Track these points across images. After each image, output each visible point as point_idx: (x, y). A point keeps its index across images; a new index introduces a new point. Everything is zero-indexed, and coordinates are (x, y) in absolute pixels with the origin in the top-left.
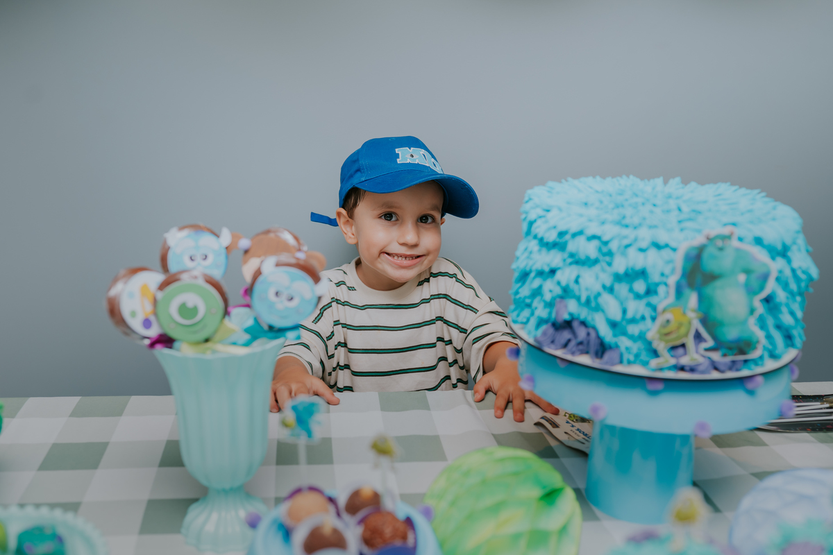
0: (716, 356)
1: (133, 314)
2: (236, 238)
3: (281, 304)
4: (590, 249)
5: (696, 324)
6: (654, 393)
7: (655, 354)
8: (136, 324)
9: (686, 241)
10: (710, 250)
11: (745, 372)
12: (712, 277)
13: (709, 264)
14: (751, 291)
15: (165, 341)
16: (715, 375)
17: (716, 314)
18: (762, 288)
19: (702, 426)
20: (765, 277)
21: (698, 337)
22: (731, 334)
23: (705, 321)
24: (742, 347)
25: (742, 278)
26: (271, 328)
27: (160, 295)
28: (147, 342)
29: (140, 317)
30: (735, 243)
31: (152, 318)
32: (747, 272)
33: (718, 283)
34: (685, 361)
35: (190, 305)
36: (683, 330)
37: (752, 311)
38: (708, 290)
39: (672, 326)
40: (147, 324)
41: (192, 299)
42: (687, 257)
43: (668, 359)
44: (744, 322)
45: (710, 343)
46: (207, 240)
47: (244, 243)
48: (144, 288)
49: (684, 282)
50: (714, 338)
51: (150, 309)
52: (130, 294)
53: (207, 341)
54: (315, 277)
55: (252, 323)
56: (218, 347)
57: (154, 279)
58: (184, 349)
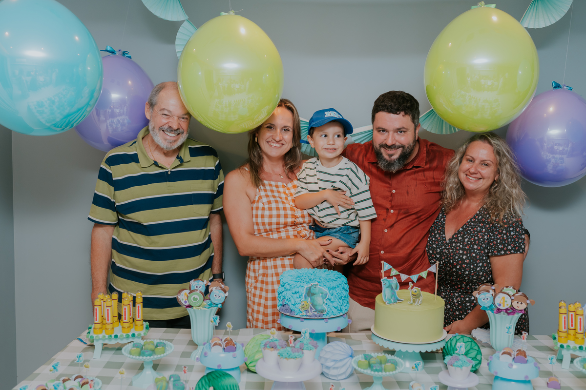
0: (316, 313)
1: (183, 300)
3: (217, 298)
4: (288, 287)
5: (310, 305)
6: (302, 321)
7: (301, 312)
8: (183, 302)
9: (306, 286)
10: (312, 288)
11: (324, 317)
12: (314, 294)
13: (312, 291)
14: (323, 298)
15: (190, 306)
16: (316, 318)
17: (315, 303)
18: (326, 297)
19: (314, 330)
20: (326, 295)
21: (311, 308)
22: (319, 308)
23: (312, 304)
24: (322, 311)
25: (321, 294)
26: (214, 304)
27: (189, 295)
29: (184, 300)
30: (318, 286)
31: (187, 301)
32: (322, 293)
33: (315, 296)
34: (308, 314)
35: (196, 298)
36: (307, 307)
37: (324, 303)
38: (313, 297)
39: (305, 306)
40: (186, 302)
41: (196, 296)
42: (307, 289)
43: (304, 313)
44: (322, 305)
45: (314, 310)
46: (200, 283)
47: (210, 284)
48: (185, 294)
49: (306, 295)
50: (315, 309)
51: (186, 298)
52: (182, 295)
53: (199, 306)
54: (225, 292)
55: (210, 303)
56: (201, 308)
57: (188, 291)
58: (194, 308)
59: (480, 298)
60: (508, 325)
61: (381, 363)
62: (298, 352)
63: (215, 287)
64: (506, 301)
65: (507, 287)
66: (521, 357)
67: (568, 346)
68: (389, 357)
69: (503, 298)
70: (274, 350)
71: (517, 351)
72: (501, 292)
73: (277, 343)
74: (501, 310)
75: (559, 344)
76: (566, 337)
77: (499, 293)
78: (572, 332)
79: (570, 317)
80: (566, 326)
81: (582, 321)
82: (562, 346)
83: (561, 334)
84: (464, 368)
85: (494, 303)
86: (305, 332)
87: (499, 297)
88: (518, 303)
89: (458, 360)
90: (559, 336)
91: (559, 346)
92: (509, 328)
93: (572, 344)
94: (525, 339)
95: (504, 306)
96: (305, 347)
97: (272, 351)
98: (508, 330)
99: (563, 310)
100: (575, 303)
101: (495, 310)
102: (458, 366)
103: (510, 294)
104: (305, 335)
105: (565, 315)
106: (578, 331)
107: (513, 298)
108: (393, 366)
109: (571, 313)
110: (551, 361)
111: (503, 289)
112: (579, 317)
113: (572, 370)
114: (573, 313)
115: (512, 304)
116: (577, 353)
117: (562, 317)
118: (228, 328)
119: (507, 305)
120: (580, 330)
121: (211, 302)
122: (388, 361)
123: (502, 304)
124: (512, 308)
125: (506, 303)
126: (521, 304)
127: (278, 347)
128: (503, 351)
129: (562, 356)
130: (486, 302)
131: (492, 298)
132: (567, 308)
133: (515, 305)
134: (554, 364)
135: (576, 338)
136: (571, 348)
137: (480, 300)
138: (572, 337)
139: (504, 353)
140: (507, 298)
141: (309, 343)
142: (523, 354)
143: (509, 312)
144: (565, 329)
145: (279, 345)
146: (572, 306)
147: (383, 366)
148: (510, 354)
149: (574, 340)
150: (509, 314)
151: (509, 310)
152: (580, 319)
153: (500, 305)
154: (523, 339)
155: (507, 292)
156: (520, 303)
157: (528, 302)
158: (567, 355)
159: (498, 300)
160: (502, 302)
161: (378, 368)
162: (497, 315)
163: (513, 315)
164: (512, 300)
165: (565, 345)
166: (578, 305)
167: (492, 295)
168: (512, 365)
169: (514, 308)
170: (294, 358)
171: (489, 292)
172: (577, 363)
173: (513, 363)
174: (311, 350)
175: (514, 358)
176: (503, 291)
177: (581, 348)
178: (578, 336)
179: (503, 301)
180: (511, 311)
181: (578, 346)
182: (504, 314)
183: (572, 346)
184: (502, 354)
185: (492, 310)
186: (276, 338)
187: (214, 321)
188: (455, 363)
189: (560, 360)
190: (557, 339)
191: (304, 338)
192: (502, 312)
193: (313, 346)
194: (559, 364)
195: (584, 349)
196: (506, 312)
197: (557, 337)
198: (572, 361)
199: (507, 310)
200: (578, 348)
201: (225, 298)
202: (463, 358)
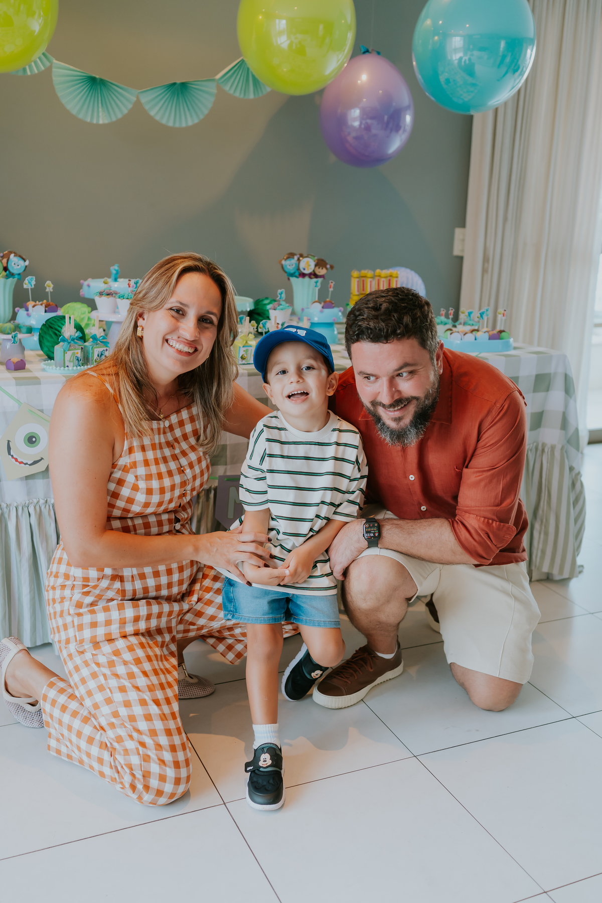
3: (16, 267)
26: (13, 274)
54: (25, 261)
55: (8, 273)
59: (286, 264)
64: (310, 265)
69: (308, 262)
74: (305, 274)
85: (298, 269)
87: (304, 261)
88: (319, 268)
89: (280, 305)
94: (332, 287)
95: (308, 270)
98: (316, 285)
99: (356, 275)
102: (280, 309)
105: (358, 279)
109: (362, 278)
115: (314, 269)
117: (355, 281)
118: (47, 288)
119: (311, 269)
121: (9, 271)
123: (306, 269)
126: (322, 269)
130: (291, 268)
131: (297, 264)
133: (317, 269)
137: (286, 266)
140: (311, 262)
144: (358, 291)
146: (363, 272)
150: (312, 279)
151: (312, 274)
152: (371, 281)
153: (304, 269)
157: (328, 267)
159: (302, 265)
160: (306, 266)
162: (301, 280)
163: (315, 280)
164: (315, 264)
167: (296, 261)
169: (316, 272)
175: (323, 305)
179: (308, 265)
185: (296, 275)
187: (29, 283)
192: (306, 277)
196: (310, 277)
199: (310, 274)
201: (25, 267)
202: (283, 303)
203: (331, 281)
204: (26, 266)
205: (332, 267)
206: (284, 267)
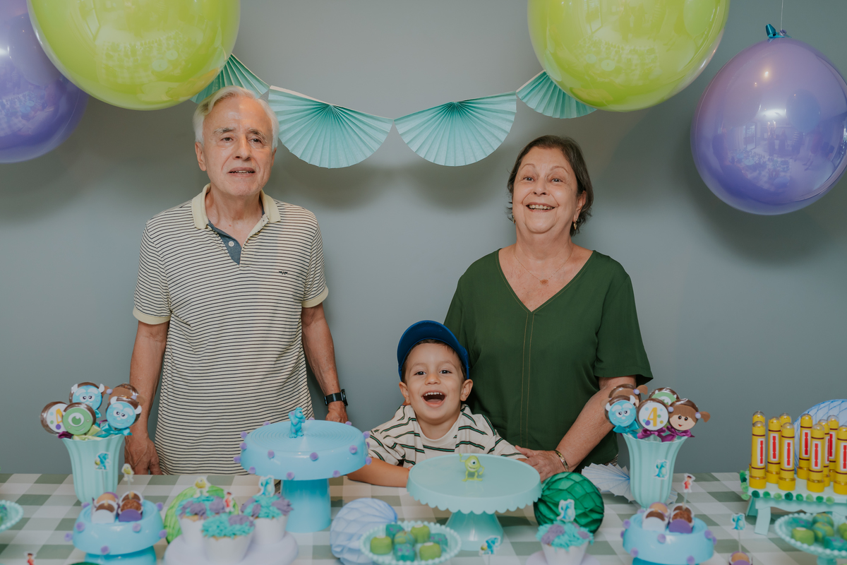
1: (52, 422)
2: (106, 388)
3: (120, 418)
8: (53, 427)
15: (68, 435)
26: (116, 429)
27: (64, 414)
28: (58, 435)
29: (55, 424)
31: (61, 424)
35: (77, 418)
40: (58, 427)
41: (78, 415)
46: (92, 390)
47: (109, 391)
48: (58, 411)
51: (60, 419)
52: (52, 414)
53: (85, 434)
54: (136, 406)
55: (107, 427)
56: (90, 437)
57: (63, 407)
58: (76, 438)
59: (613, 410)
60: (659, 462)
61: (415, 542)
62: (241, 524)
63: (115, 398)
64: (659, 416)
65: (660, 389)
66: (682, 520)
67: (767, 494)
68: (435, 528)
69: (655, 410)
70: (200, 519)
71: (675, 509)
72: (650, 399)
73: (207, 505)
74: (650, 431)
75: (751, 491)
76: (764, 478)
77: (647, 400)
78: (773, 468)
79: (772, 441)
80: (764, 457)
81: (791, 448)
82: (755, 494)
83: (757, 473)
84: (572, 549)
85: (637, 420)
86: (267, 483)
87: (647, 409)
88: (679, 418)
89: (562, 533)
90: (751, 477)
91: (750, 493)
92: (662, 466)
93: (774, 490)
94: (689, 486)
95: (655, 425)
96: (263, 512)
97: (194, 521)
98: (660, 471)
99: (759, 430)
100: (780, 416)
101: (640, 431)
102: (561, 546)
103: (665, 402)
104: (265, 489)
105: (763, 439)
106: (785, 466)
107: (671, 409)
108: (437, 547)
109: (772, 434)
110: (737, 524)
111: (654, 393)
112: (786, 441)
113: (772, 536)
114: (776, 435)
115: (669, 421)
116: (784, 506)
117: (757, 442)
118: (126, 475)
119: (661, 422)
120: (789, 464)
121: (109, 425)
122: (429, 537)
123: (651, 422)
124: (670, 428)
125: (659, 420)
126: (686, 419)
127: (208, 513)
128: (649, 510)
129: (757, 511)
130: (624, 418)
131: (635, 411)
132: (767, 425)
133: (675, 422)
134: (741, 529)
135: (781, 478)
136: (772, 496)
137: (613, 414)
138: (774, 477)
139: (651, 515)
140: (661, 410)
141: (273, 504)
142: (686, 516)
143: (663, 434)
144: (761, 462)
145: (211, 509)
146: (775, 421)
147: (419, 546)
148: (661, 516)
149: (777, 483)
150: (664, 439)
151: (664, 431)
152: (789, 444)
153: (648, 423)
154: (686, 487)
155: (662, 398)
156: (683, 418)
157: (698, 416)
158: (763, 510)
159: (643, 416)
160: (652, 417)
161: (407, 554)
162: (644, 442)
163: (670, 440)
164: (670, 413)
165: (761, 492)
166: (785, 419)
167: (634, 404)
168: (663, 537)
169: (672, 427)
170: (230, 537)
171: (629, 399)
172: (780, 526)
173: (668, 532)
174: (273, 517)
175: (669, 523)
176: (653, 397)
177: (788, 496)
178: (784, 474)
179: (655, 415)
180: (668, 433)
181: (783, 493)
182: (655, 440)
183: (773, 494)
184: (648, 516)
185: (634, 432)
186: (207, 495)
187: (102, 462)
188: (557, 541)
189: (752, 518)
190: (748, 481)
191: (264, 494)
192: (652, 437)
193: (279, 509)
194: (751, 526)
195: (794, 498)
196: (659, 435)
197: (747, 477)
198: (773, 521)
199: (660, 431)
200: (784, 497)
201: (135, 417)
202: (571, 529)
203: (686, 475)
204: (138, 416)
205: (705, 417)
206: (610, 415)
